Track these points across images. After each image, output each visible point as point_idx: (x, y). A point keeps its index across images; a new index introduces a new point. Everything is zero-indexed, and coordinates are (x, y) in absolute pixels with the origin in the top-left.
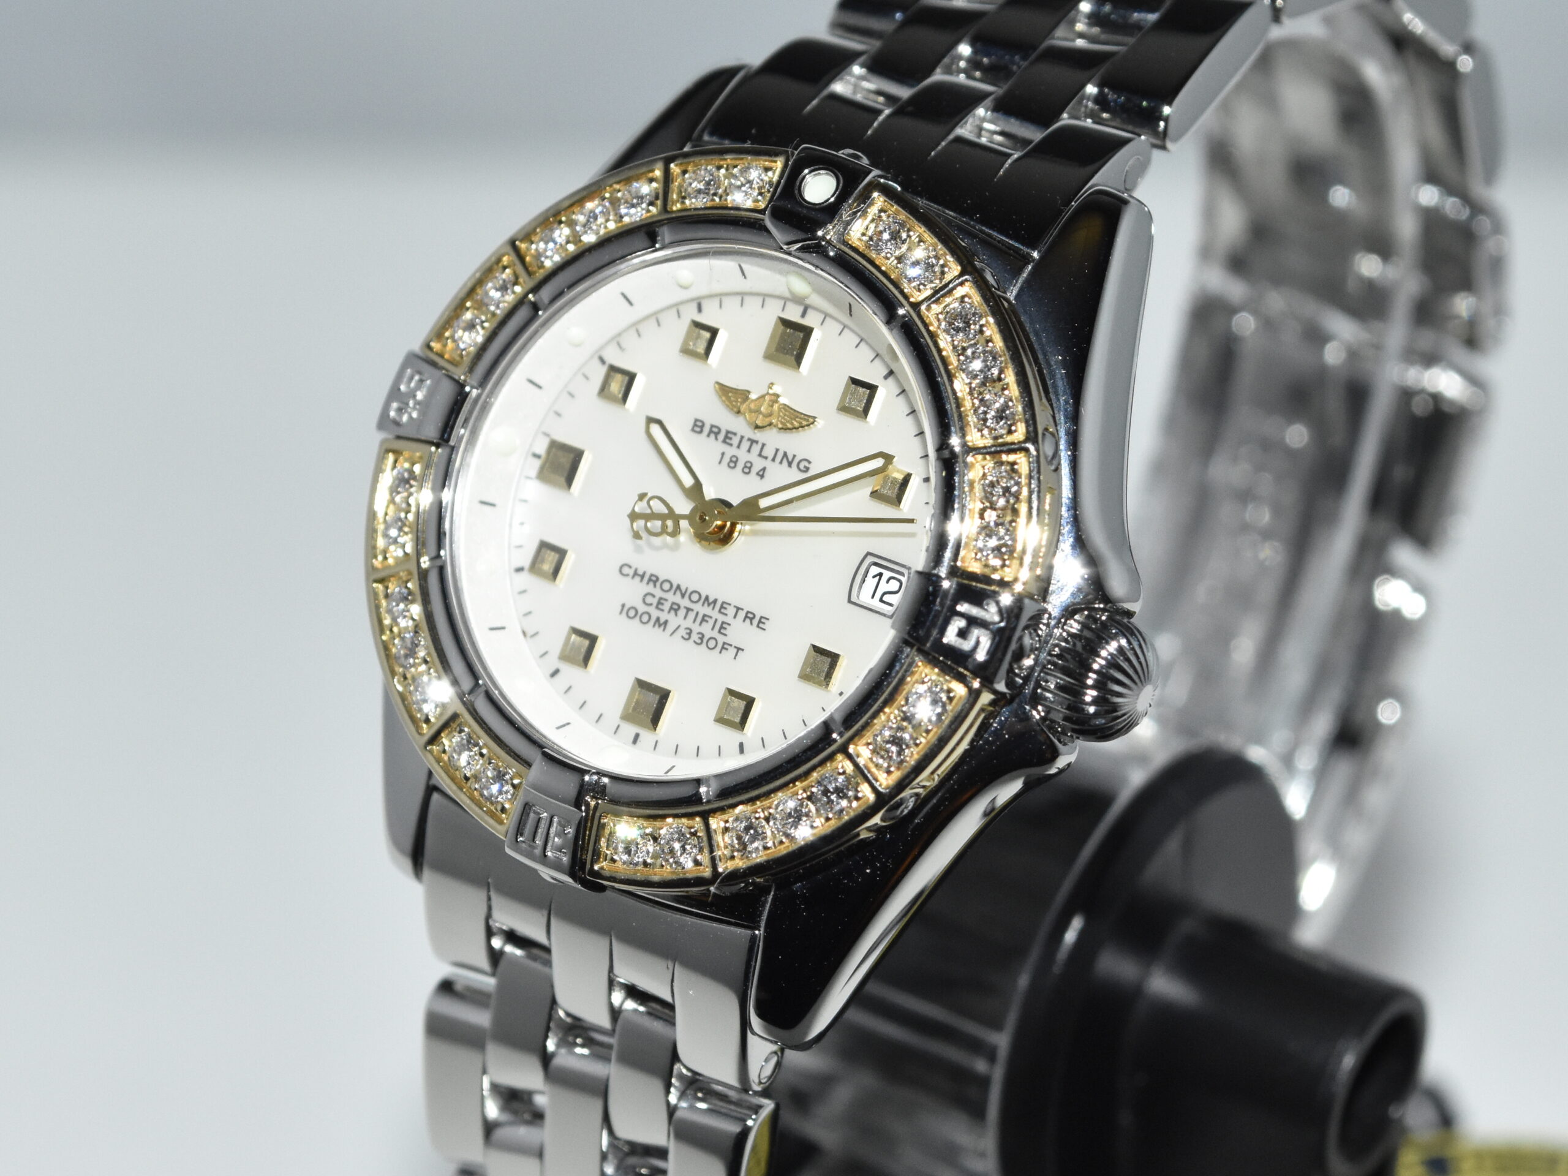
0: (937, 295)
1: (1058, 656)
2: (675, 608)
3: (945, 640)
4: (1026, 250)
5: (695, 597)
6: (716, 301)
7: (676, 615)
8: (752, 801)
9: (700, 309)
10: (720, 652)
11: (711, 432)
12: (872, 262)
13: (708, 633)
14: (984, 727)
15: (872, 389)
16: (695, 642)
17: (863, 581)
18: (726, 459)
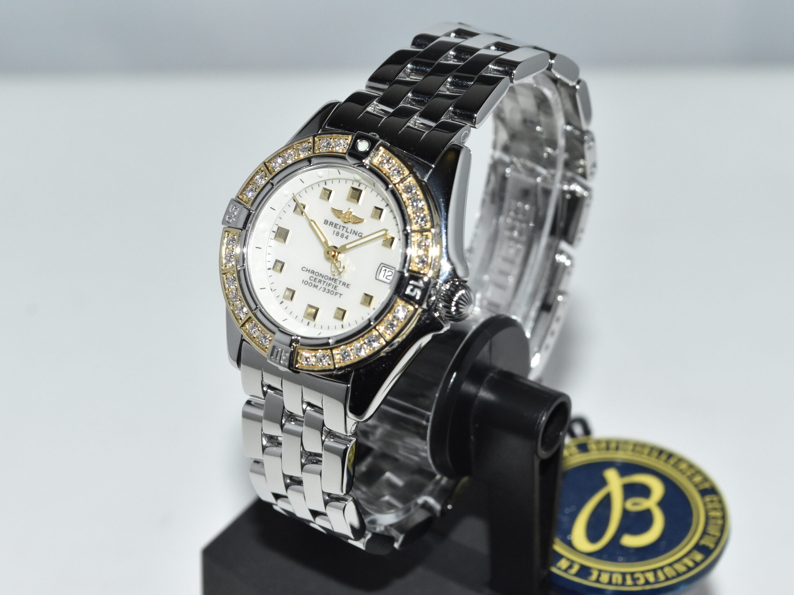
0: (402, 181)
1: (443, 296)
2: (320, 281)
3: (406, 293)
4: (430, 164)
5: (326, 278)
6: (331, 181)
7: (320, 283)
8: (346, 344)
9: (326, 184)
10: (335, 295)
11: (330, 224)
12: (380, 170)
13: (331, 289)
14: (420, 319)
15: (382, 210)
16: (327, 292)
17: (380, 272)
18: (335, 233)
